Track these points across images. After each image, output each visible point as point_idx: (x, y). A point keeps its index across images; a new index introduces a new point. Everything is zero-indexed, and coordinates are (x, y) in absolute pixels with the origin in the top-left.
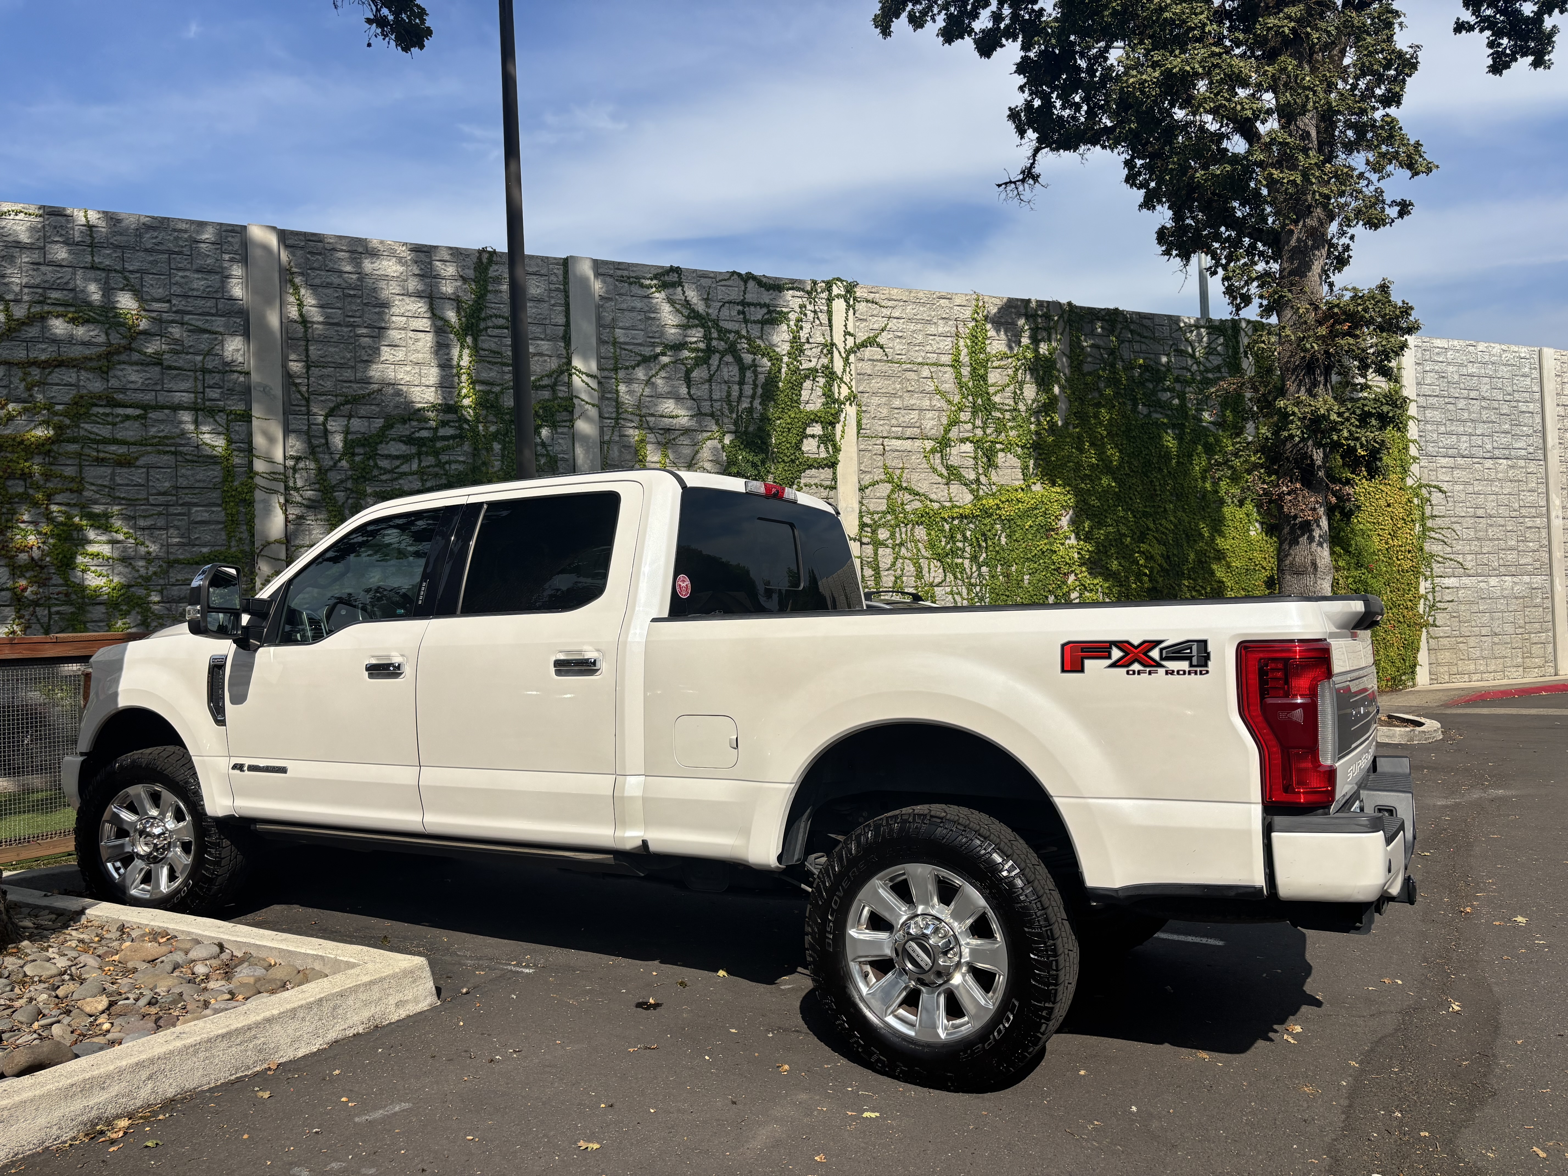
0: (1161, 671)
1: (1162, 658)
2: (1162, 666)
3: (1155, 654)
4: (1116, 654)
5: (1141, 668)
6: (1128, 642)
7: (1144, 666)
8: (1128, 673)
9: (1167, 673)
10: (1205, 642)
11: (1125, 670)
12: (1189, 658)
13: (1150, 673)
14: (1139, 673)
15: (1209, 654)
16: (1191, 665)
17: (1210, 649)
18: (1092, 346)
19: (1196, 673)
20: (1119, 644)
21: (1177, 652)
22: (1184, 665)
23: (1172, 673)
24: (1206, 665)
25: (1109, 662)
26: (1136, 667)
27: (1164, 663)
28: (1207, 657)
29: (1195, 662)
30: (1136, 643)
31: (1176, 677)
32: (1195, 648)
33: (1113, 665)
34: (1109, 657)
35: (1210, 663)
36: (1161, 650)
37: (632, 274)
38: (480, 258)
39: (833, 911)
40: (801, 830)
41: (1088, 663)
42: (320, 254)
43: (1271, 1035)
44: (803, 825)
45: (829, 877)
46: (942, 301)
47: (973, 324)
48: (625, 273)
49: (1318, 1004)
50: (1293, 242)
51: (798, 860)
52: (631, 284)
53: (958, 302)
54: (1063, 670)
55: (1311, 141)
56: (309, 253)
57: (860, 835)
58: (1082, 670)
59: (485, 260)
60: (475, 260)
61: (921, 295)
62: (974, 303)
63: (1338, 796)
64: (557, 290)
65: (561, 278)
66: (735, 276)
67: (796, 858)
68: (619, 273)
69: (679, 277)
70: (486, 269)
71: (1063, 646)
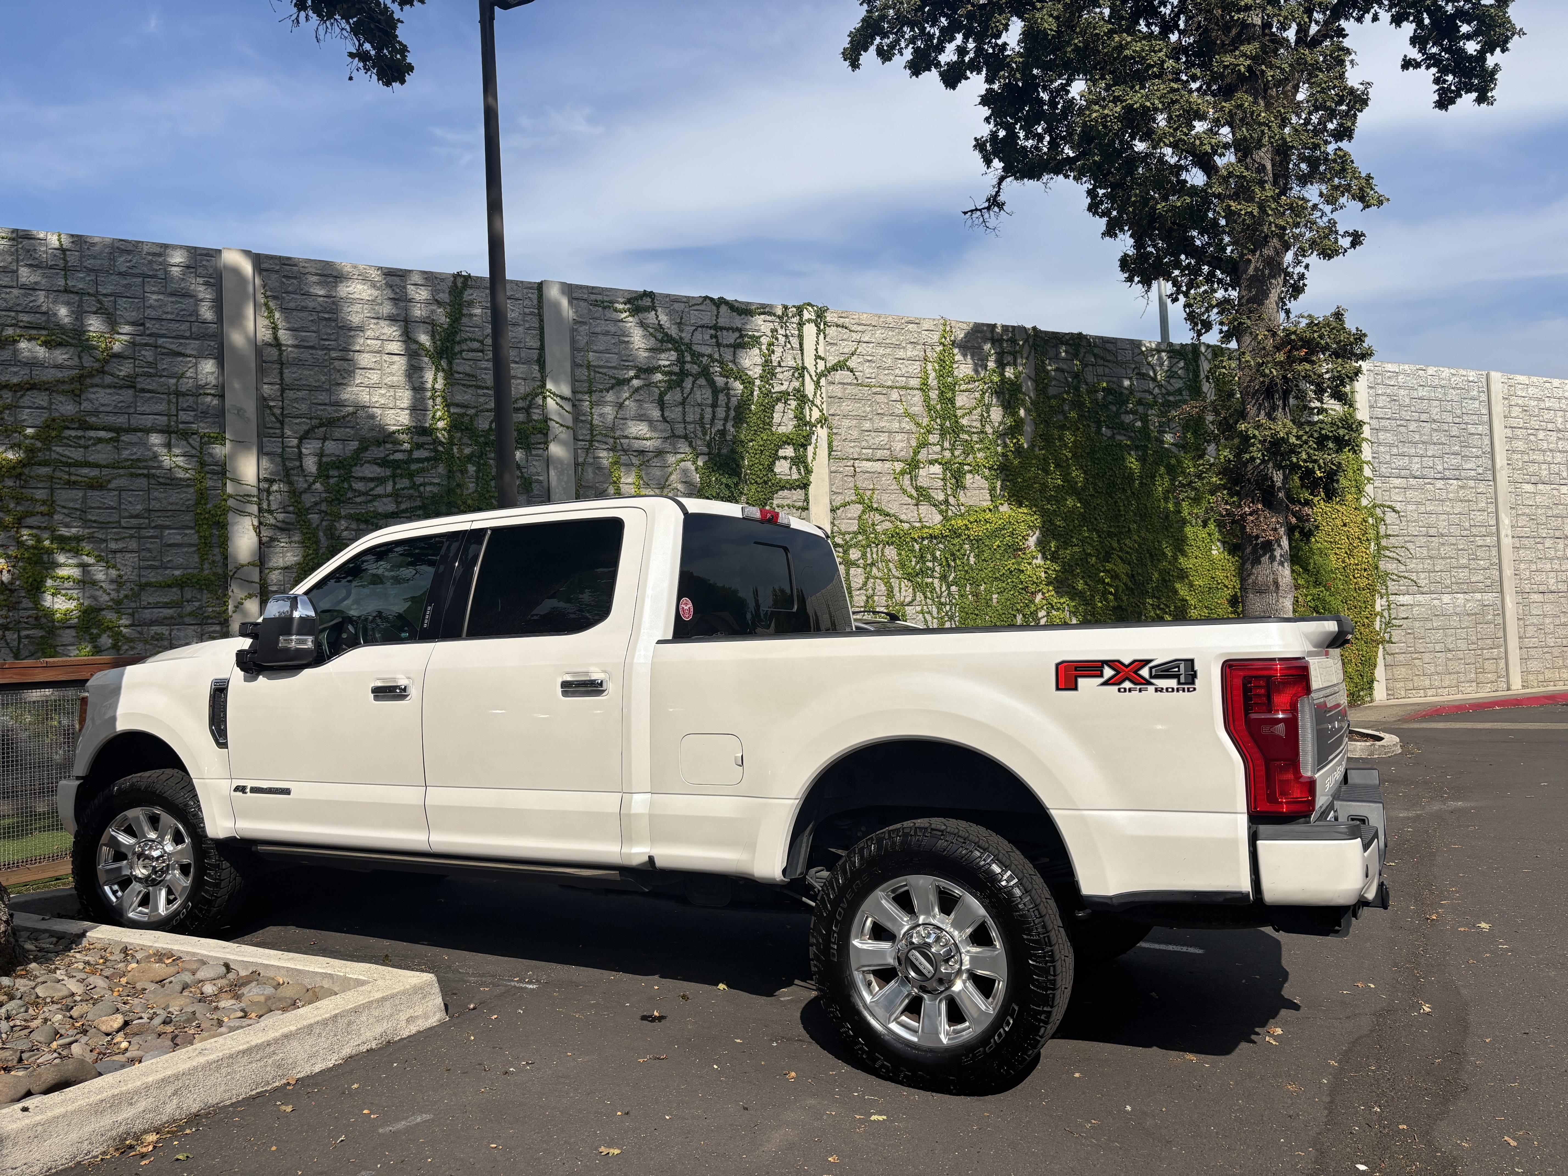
0: (1151, 688)
1: (1151, 677)
2: (1152, 684)
3: (1145, 672)
4: (1108, 672)
5: (1131, 686)
6: (1119, 661)
7: (1135, 684)
8: (1119, 690)
9: (1156, 690)
10: (1192, 661)
11: (1116, 688)
12: (1177, 676)
13: (1140, 690)
14: (1130, 690)
15: (1195, 672)
16: (1179, 683)
17: (1196, 668)
18: (1056, 370)
19: (1184, 690)
20: (1110, 663)
21: (1166, 670)
22: (1172, 683)
23: (1161, 690)
24: (1193, 683)
25: (1101, 680)
26: (1127, 685)
27: (1153, 681)
28: (1194, 676)
29: (1182, 680)
30: (1127, 662)
31: (1165, 694)
32: (1182, 666)
33: (1106, 683)
34: (1101, 676)
35: (1197, 681)
36: (1151, 668)
37: (606, 298)
38: (454, 282)
39: (838, 922)
40: (804, 845)
41: (1081, 682)
42: (295, 278)
43: (1253, 1037)
44: (805, 840)
45: (833, 889)
46: (910, 326)
47: (941, 348)
48: (599, 297)
49: (1296, 1007)
50: (1251, 271)
51: (801, 873)
52: (604, 308)
53: (926, 327)
54: (1058, 688)
55: (1266, 174)
56: (284, 276)
57: (863, 848)
58: (1075, 688)
59: (459, 285)
60: (450, 284)
61: (890, 320)
62: (942, 327)
63: (1317, 807)
64: (532, 314)
65: (535, 302)
66: (708, 301)
67: (799, 871)
68: (593, 297)
69: (653, 301)
70: (461, 293)
71: (1058, 665)
